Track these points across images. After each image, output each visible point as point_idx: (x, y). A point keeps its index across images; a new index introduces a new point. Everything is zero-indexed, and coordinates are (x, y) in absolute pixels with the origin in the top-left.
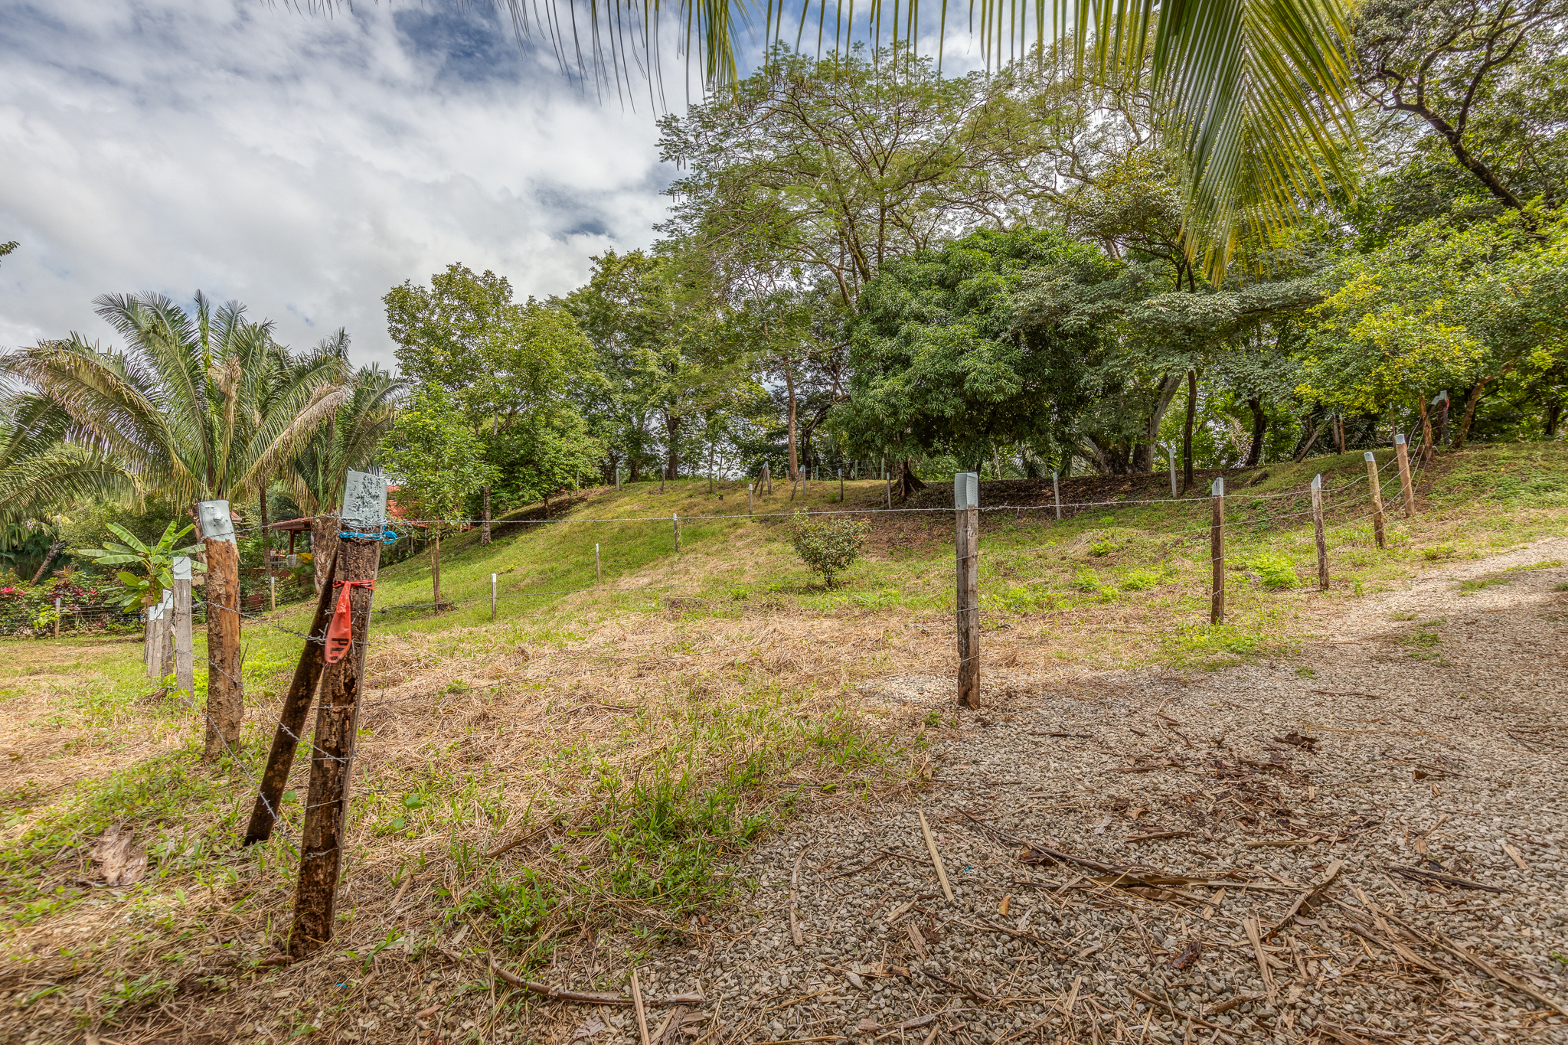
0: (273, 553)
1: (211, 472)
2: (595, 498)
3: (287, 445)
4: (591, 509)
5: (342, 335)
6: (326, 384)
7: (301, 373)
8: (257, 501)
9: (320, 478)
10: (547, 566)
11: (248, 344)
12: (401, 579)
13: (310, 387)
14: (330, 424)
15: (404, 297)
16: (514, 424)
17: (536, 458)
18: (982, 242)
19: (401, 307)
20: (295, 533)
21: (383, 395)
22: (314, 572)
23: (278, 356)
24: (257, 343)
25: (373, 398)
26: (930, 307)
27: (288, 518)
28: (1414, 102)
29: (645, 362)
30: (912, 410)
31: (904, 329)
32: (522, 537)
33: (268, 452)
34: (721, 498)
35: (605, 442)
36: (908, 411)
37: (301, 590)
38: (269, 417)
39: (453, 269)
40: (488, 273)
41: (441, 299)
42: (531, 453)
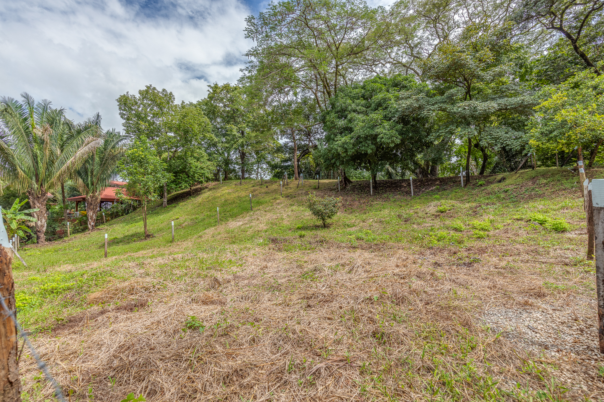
0: (68, 211)
1: (37, 176)
2: (211, 187)
3: (73, 164)
4: (210, 192)
5: (98, 116)
6: (91, 137)
7: (79, 132)
8: (60, 188)
9: (89, 179)
10: (194, 217)
11: (53, 118)
12: (128, 222)
13: (83, 138)
14: (93, 155)
15: (126, 99)
16: (176, 156)
17: (187, 170)
18: (379, 81)
19: (125, 104)
20: (78, 203)
21: (117, 143)
22: (88, 219)
23: (69, 125)
24: (58, 118)
25: (113, 144)
26: (360, 107)
27: (74, 196)
28: (559, 26)
29: (231, 131)
30: (353, 150)
31: (349, 116)
32: (181, 204)
33: (64, 168)
34: (267, 187)
35: (215, 163)
36: (352, 151)
37: (81, 227)
38: (64, 151)
39: (148, 87)
40: (164, 90)
41: (143, 101)
42: (185, 168)
